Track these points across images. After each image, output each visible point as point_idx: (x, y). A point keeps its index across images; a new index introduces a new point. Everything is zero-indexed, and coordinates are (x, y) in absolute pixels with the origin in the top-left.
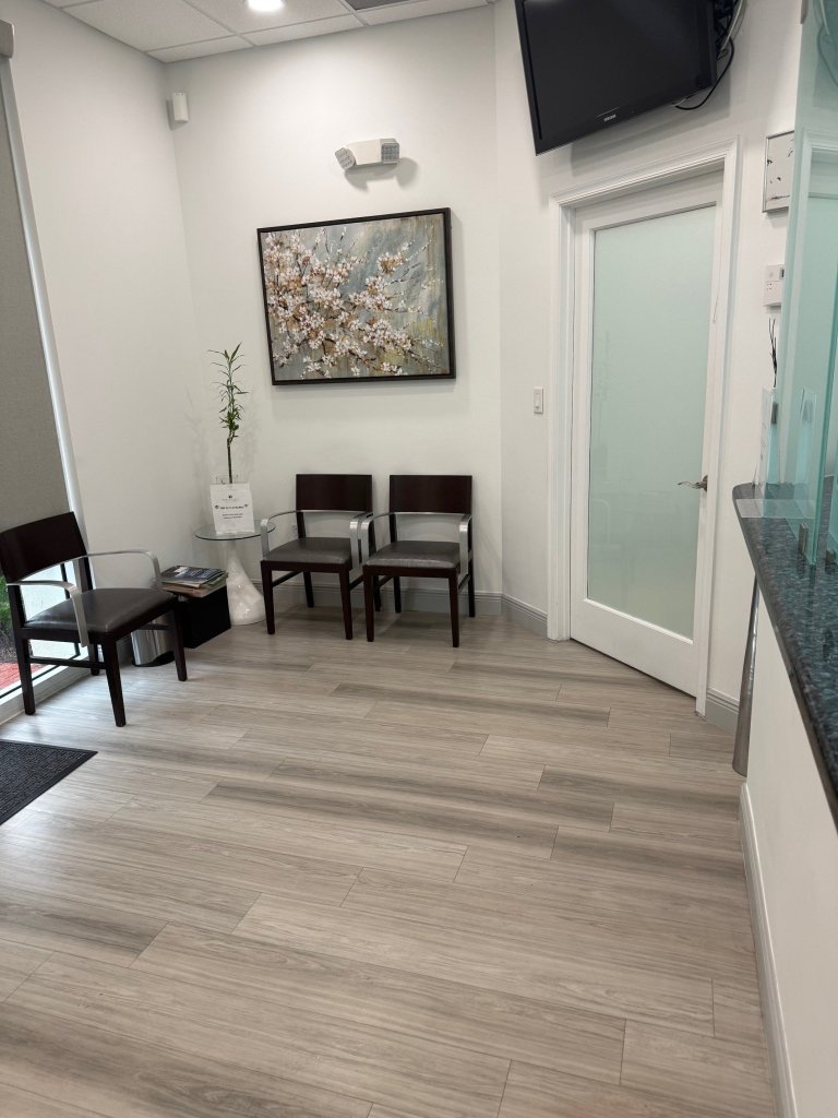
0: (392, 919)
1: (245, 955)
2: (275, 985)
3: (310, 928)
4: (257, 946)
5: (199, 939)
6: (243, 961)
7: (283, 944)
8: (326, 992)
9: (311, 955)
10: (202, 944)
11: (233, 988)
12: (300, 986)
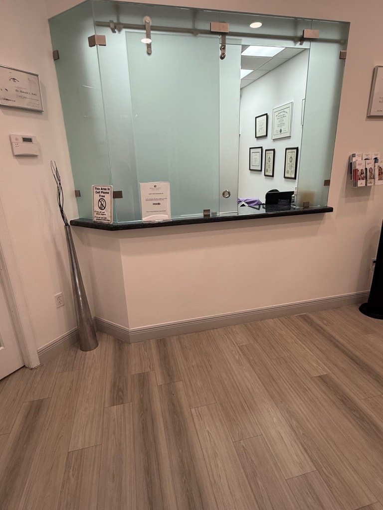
0: (252, 412)
1: (317, 453)
2: (314, 429)
3: (282, 438)
4: (309, 451)
5: (333, 482)
6: (319, 450)
7: (297, 441)
8: (298, 410)
9: (291, 426)
10: (334, 479)
11: (331, 443)
12: (305, 420)
